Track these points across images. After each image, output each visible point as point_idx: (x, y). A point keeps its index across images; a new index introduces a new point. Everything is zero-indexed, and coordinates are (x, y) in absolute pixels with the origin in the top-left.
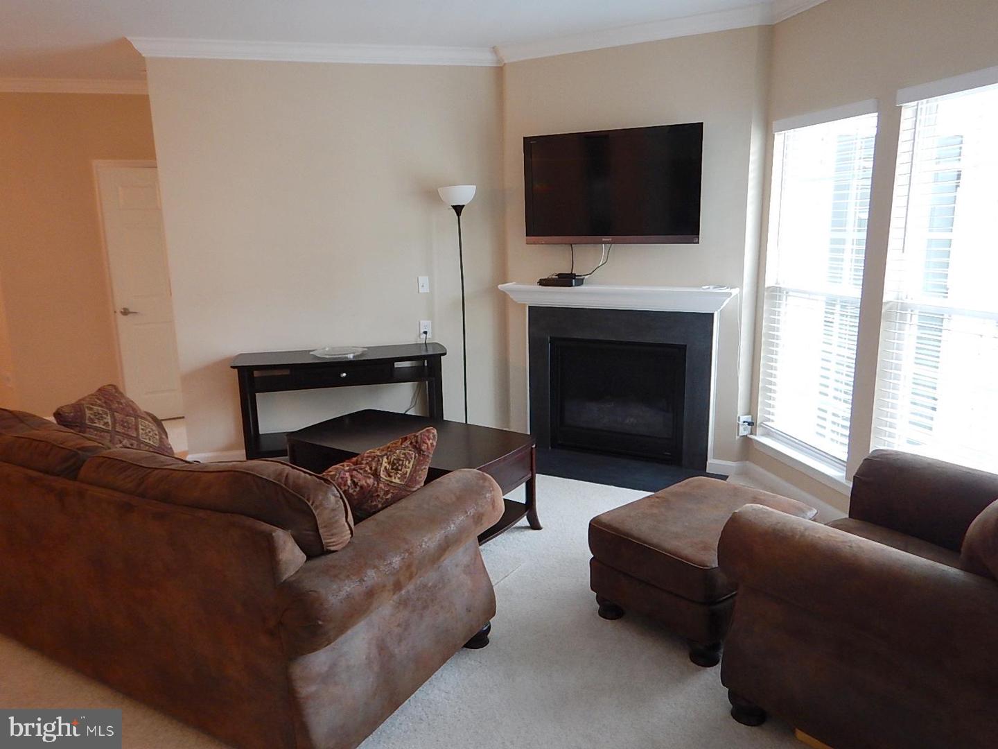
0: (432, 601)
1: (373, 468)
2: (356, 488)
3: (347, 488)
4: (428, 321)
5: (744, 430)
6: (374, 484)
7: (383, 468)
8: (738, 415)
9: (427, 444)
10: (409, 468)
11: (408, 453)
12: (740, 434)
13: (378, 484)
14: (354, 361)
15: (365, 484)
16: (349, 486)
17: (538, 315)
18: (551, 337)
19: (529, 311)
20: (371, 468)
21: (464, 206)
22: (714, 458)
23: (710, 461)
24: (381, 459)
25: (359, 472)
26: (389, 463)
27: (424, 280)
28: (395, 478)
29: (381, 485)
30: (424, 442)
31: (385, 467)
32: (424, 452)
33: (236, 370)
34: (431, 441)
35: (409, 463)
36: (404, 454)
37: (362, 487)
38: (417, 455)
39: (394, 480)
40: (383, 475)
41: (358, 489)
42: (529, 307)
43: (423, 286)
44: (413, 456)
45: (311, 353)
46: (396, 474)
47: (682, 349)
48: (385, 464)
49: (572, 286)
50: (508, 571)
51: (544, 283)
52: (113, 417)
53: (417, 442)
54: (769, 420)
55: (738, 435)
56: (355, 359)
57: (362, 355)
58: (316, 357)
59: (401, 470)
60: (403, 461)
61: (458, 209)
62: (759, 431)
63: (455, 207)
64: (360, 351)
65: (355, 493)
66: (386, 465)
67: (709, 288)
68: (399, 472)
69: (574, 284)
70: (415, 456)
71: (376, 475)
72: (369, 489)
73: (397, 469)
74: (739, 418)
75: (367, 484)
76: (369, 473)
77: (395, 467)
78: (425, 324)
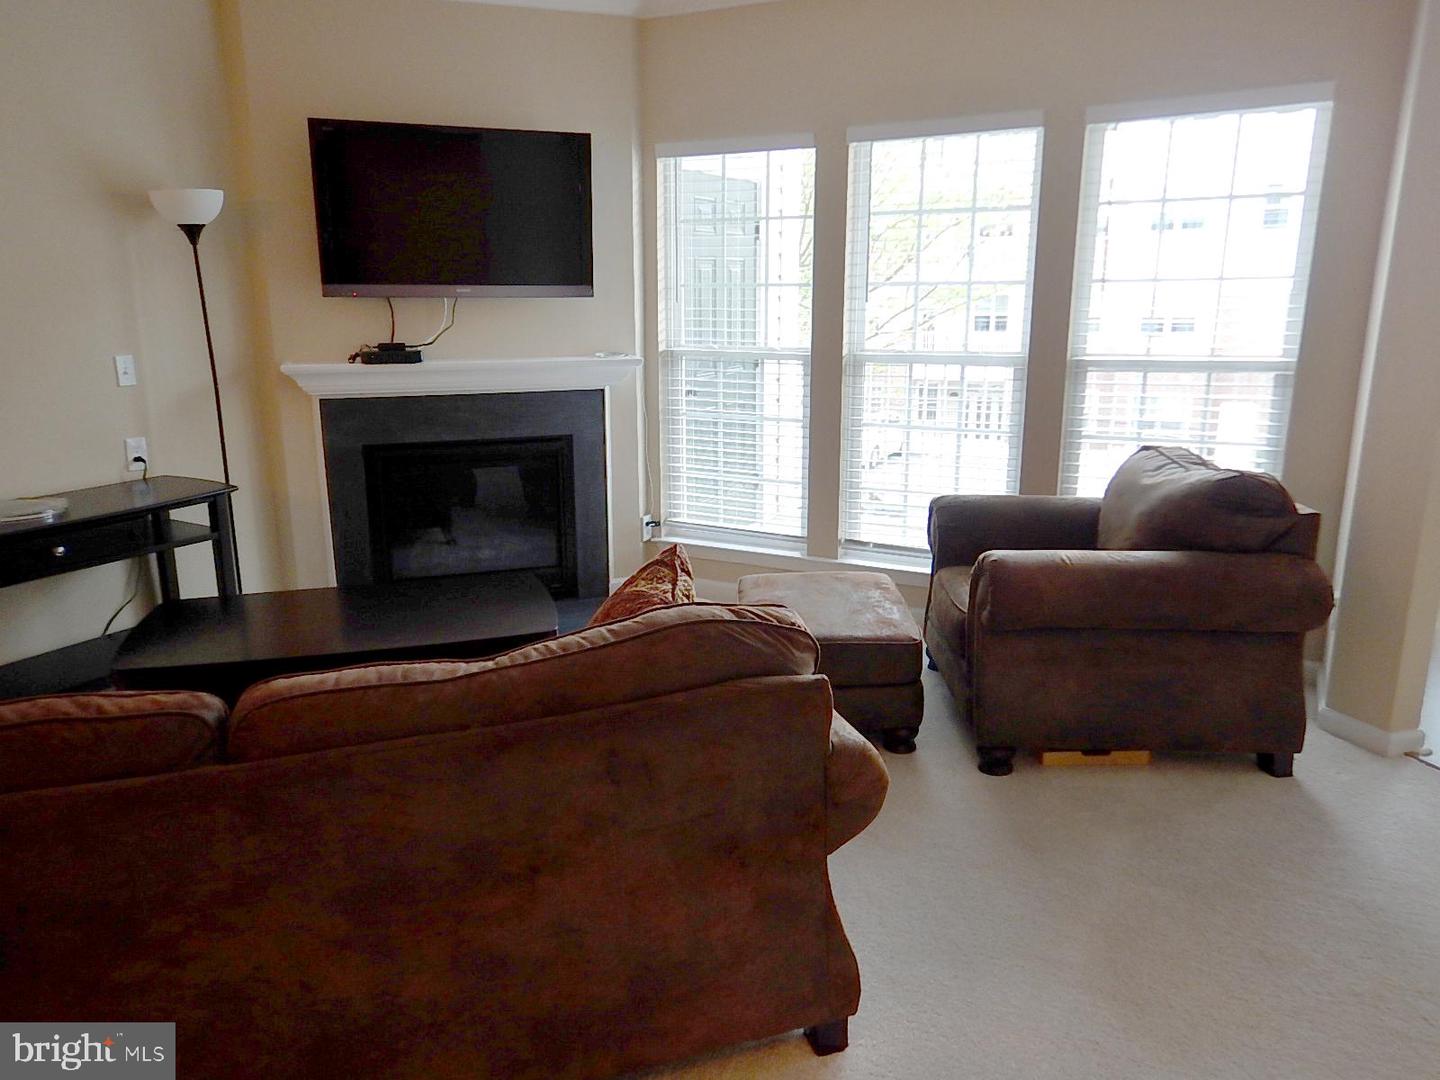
4: (142, 438)
5: (647, 534)
8: (640, 516)
17: (337, 413)
18: (363, 446)
19: (321, 406)
21: (203, 226)
27: (127, 362)
42: (321, 400)
43: (125, 373)
47: (569, 439)
54: (675, 515)
55: (642, 541)
61: (193, 232)
62: (664, 530)
63: (186, 228)
67: (601, 356)
74: (642, 519)
78: (137, 445)
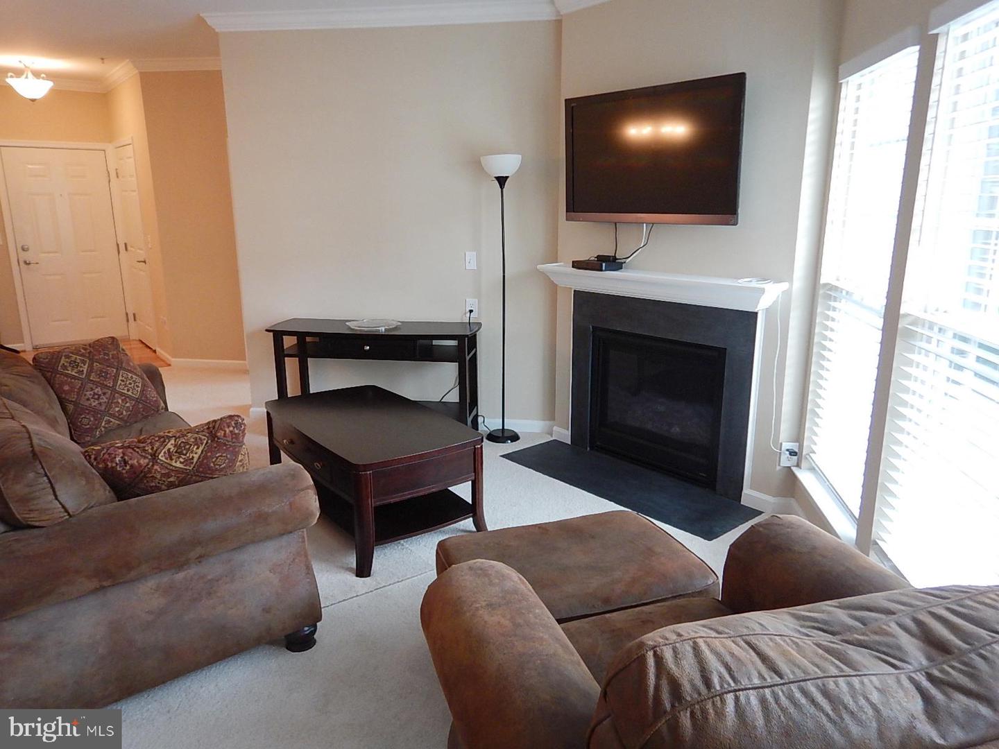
0: (210, 594)
1: (155, 448)
2: (126, 466)
3: (114, 465)
4: (474, 300)
5: (786, 461)
6: (148, 464)
7: (166, 450)
8: (780, 442)
9: (225, 431)
10: (196, 453)
11: (200, 439)
12: (783, 464)
13: (153, 466)
14: (384, 335)
15: (137, 464)
16: (116, 463)
17: (584, 300)
18: (593, 327)
19: (574, 295)
20: (152, 449)
21: (507, 177)
22: (751, 488)
23: (747, 491)
24: (167, 441)
25: (135, 451)
26: (175, 446)
27: (471, 256)
28: (176, 462)
29: (156, 467)
30: (221, 429)
31: (169, 450)
32: (218, 439)
33: (271, 334)
34: (231, 429)
35: (198, 448)
36: (196, 439)
37: (132, 466)
38: (209, 441)
39: (174, 464)
40: (161, 457)
41: (128, 467)
42: (575, 291)
43: (469, 262)
44: (205, 442)
45: (347, 323)
46: (179, 458)
47: (722, 352)
48: (169, 446)
49: (601, 270)
50: (406, 575)
51: (577, 265)
52: (91, 366)
53: (214, 428)
55: (779, 465)
56: (386, 333)
57: (396, 328)
58: (350, 328)
59: (185, 455)
60: (191, 445)
61: (502, 181)
62: (804, 464)
63: (499, 179)
64: (394, 324)
65: (124, 471)
66: (172, 447)
67: (751, 281)
68: (183, 457)
69: (604, 268)
70: (207, 442)
71: (154, 456)
72: (141, 469)
73: (181, 453)
74: (781, 444)
75: (139, 464)
76: (148, 454)
77: (179, 450)
78: (472, 303)
